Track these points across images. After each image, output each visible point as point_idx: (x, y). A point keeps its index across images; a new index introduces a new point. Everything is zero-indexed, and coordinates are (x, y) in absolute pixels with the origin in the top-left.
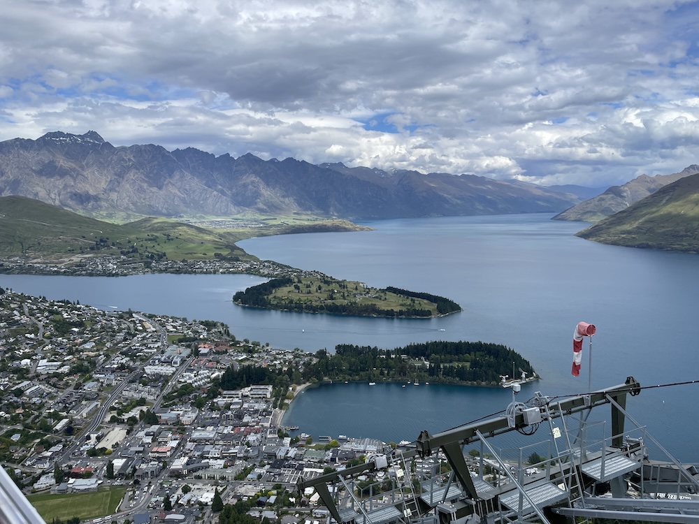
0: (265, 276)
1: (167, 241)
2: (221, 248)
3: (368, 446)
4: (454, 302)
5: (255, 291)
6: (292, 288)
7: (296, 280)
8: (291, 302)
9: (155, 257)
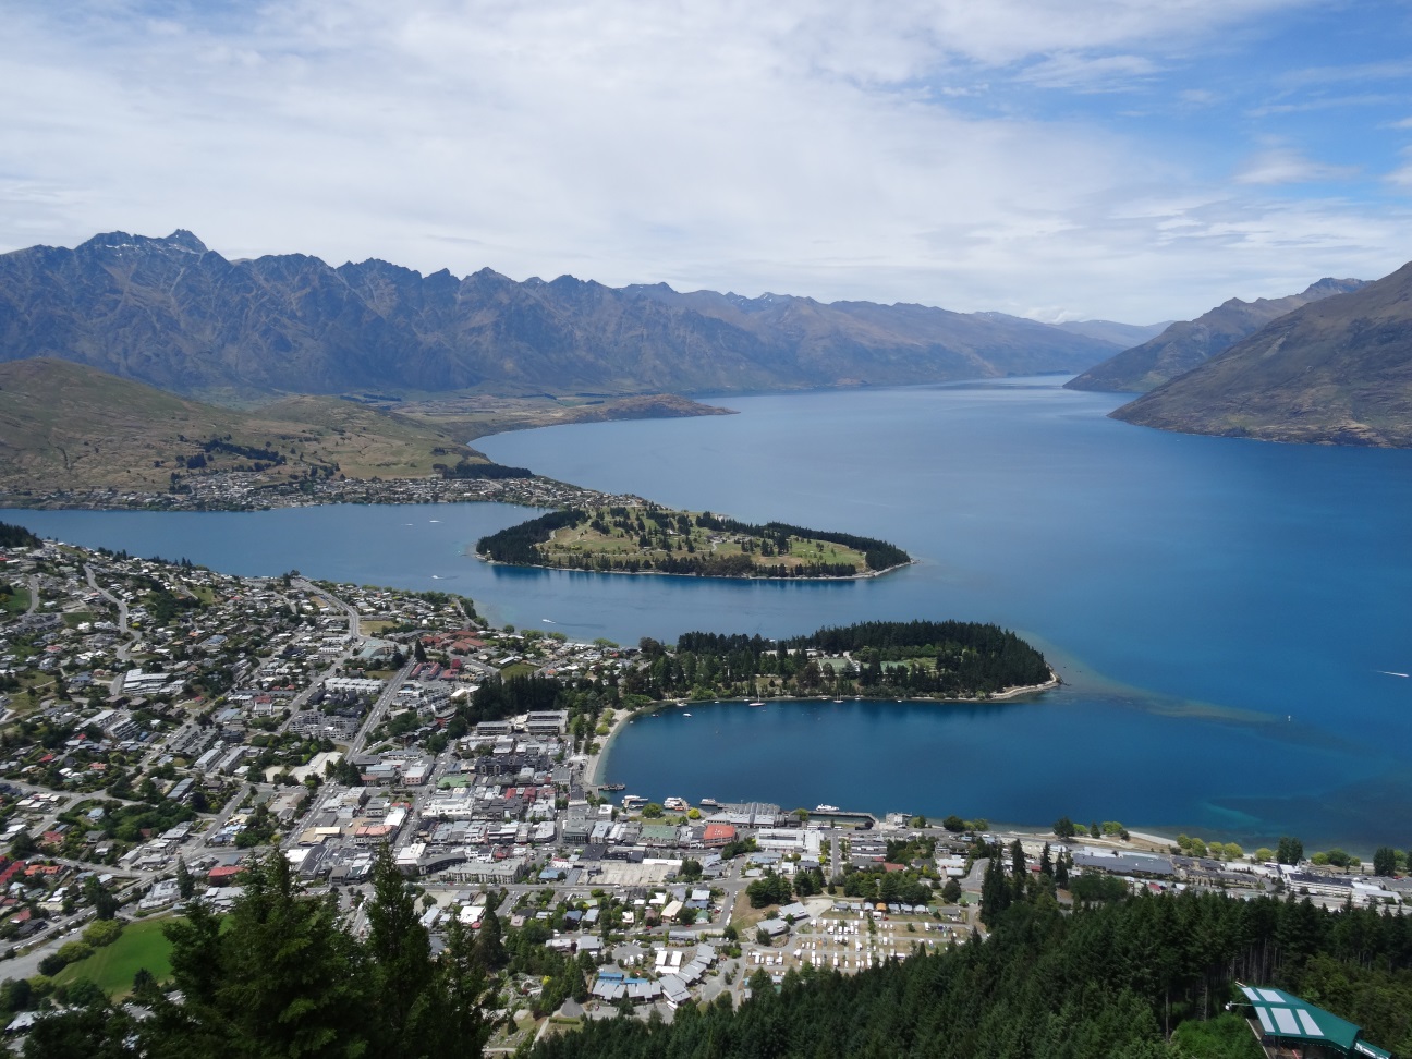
0: (534, 506)
1: (340, 441)
2: (444, 454)
4: (897, 547)
5: (516, 537)
6: (588, 528)
9: (321, 472)
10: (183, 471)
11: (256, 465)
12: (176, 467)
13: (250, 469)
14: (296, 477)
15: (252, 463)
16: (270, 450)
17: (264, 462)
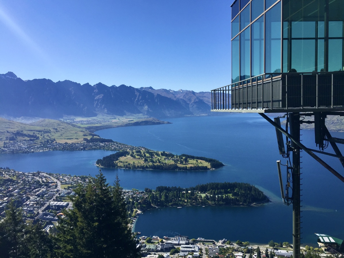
0: (113, 150)
1: (56, 132)
2: (87, 135)
3: (180, 241)
4: (219, 161)
5: (108, 159)
6: (129, 156)
7: (131, 152)
8: (129, 164)
9: (50, 141)
10: (7, 141)
11: (30, 139)
12: (5, 140)
13: (29, 141)
14: (42, 143)
15: (29, 139)
16: (34, 135)
17: (32, 138)
